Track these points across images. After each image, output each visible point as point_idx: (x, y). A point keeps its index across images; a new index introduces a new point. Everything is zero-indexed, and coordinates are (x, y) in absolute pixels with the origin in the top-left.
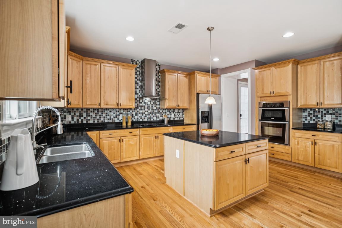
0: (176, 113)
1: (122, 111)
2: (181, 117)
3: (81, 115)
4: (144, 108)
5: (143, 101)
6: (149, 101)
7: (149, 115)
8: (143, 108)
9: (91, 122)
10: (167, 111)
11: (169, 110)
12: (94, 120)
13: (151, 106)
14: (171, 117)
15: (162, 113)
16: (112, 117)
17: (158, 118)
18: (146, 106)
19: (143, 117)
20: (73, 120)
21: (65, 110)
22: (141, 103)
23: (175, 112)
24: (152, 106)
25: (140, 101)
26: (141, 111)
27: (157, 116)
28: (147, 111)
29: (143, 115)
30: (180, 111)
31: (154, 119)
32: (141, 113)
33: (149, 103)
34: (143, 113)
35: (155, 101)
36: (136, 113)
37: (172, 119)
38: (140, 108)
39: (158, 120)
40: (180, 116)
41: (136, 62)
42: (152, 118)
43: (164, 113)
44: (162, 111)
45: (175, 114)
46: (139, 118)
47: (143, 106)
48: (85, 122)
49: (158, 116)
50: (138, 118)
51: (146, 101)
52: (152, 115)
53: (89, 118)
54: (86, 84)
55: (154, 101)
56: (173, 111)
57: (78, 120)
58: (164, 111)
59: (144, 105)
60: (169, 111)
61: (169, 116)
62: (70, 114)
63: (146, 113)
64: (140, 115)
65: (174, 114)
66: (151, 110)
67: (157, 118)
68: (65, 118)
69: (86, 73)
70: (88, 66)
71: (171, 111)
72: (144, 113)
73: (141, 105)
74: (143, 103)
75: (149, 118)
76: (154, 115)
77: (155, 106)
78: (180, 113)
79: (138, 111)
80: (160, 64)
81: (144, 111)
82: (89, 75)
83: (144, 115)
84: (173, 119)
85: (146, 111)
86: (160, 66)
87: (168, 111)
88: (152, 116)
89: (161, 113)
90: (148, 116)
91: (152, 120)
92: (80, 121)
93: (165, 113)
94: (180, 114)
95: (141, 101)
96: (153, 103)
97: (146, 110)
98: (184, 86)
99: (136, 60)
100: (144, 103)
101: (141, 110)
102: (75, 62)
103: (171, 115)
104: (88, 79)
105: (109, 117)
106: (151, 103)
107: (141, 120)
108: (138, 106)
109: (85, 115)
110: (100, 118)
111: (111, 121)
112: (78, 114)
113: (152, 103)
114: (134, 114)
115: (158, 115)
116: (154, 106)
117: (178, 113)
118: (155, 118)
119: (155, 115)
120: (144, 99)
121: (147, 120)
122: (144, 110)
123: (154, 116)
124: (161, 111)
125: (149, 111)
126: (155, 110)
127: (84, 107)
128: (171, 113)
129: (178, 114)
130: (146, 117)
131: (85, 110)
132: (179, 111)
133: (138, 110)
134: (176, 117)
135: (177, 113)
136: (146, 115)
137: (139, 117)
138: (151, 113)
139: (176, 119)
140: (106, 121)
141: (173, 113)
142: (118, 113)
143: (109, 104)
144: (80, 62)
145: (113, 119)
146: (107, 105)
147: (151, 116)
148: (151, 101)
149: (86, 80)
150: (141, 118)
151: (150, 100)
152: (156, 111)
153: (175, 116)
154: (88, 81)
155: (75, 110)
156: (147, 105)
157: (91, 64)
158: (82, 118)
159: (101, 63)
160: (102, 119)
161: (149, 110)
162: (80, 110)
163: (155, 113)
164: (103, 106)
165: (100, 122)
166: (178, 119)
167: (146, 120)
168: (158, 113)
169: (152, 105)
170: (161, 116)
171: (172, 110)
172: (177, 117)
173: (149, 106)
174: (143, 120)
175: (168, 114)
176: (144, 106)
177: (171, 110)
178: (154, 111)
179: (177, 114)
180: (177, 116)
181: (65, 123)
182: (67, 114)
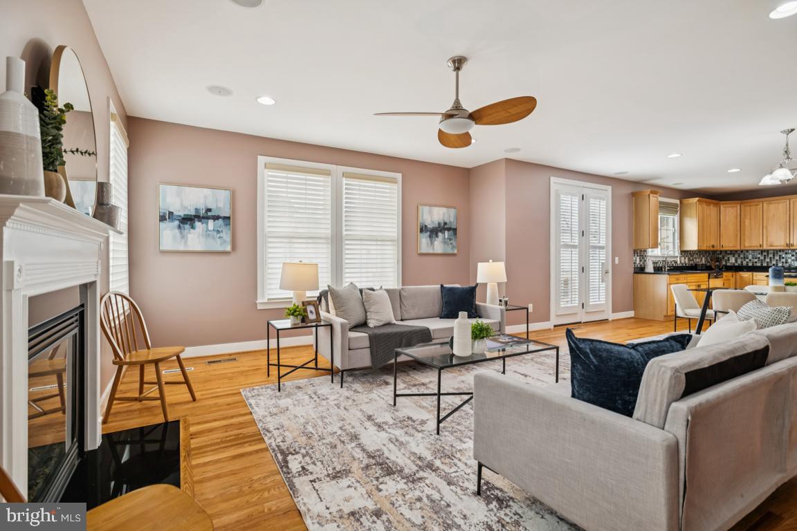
3: (746, 257)
12: (762, 262)
20: (736, 262)
21: (728, 252)
48: (750, 264)
53: (756, 260)
54: (745, 226)
57: (742, 262)
62: (734, 256)
68: (729, 260)
69: (745, 216)
70: (748, 208)
82: (748, 217)
92: (744, 263)
102: (731, 208)
104: (747, 221)
109: (750, 257)
110: (771, 260)
112: (742, 256)
127: (743, 248)
131: (751, 252)
143: (774, 245)
144: (737, 207)
149: (744, 222)
154: (746, 224)
155: (739, 252)
157: (751, 206)
158: (747, 260)
159: (763, 202)
162: (745, 252)
164: (766, 247)
181: (728, 264)
182: (731, 257)
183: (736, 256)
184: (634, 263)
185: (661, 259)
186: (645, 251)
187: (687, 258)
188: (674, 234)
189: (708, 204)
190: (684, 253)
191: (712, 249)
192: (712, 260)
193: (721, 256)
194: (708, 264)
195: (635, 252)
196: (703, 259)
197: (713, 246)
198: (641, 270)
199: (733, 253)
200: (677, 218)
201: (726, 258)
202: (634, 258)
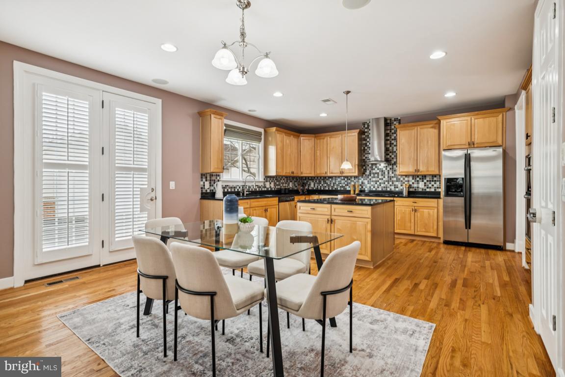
0: (427, 181)
1: (353, 179)
2: (438, 188)
3: (320, 183)
4: (378, 175)
5: (376, 167)
6: (384, 167)
7: (384, 183)
8: (376, 175)
9: (327, 189)
10: (411, 178)
11: (414, 177)
12: (329, 187)
13: (386, 173)
14: (418, 187)
15: (404, 181)
16: (344, 185)
17: (397, 187)
18: (380, 173)
19: (376, 186)
20: (314, 186)
21: (310, 178)
22: (374, 169)
23: (425, 179)
24: (388, 173)
25: (372, 167)
26: (374, 179)
27: (395, 185)
28: (382, 179)
29: (376, 183)
30: (435, 179)
31: (391, 189)
32: (374, 181)
33: (384, 169)
34: (376, 181)
35: (393, 167)
36: (368, 181)
37: (420, 190)
38: (372, 175)
39: (397, 189)
40: (435, 186)
41: (368, 124)
42: (389, 187)
43: (406, 181)
44: (404, 179)
45: (425, 183)
46: (372, 187)
47: (376, 173)
48: (322, 189)
49: (397, 185)
50: (370, 187)
51: (380, 167)
52: (388, 183)
53: (325, 185)
54: (317, 156)
55: (391, 167)
56: (423, 179)
57: (318, 187)
58: (406, 179)
59: (378, 171)
60: (416, 179)
61: (415, 185)
63: (380, 181)
64: (372, 183)
65: (423, 183)
66: (386, 177)
67: (395, 187)
68: (310, 185)
69: (317, 148)
70: (319, 141)
71: (418, 179)
72: (378, 181)
73: (374, 171)
74: (376, 169)
75: (384, 187)
76: (391, 183)
77: (393, 173)
78: (435, 181)
79: (370, 179)
80: (399, 118)
81: (377, 179)
82: (320, 149)
83: (378, 183)
84: (423, 190)
85: (380, 179)
86: (400, 120)
87: (413, 179)
88: (389, 185)
89: (402, 181)
90: (382, 185)
91: (388, 189)
92: (319, 187)
93: (409, 181)
94: (435, 183)
95: (374, 167)
96: (390, 169)
97: (380, 177)
98: (429, 142)
99: (368, 122)
100: (378, 169)
101: (374, 177)
103: (418, 183)
104: (318, 152)
105: (341, 185)
106: (386, 169)
107: (374, 189)
108: (370, 173)
109: (322, 183)
110: (334, 185)
111: (342, 189)
112: (318, 181)
113: (388, 169)
114: (366, 182)
115: (397, 183)
116: (391, 173)
117: (433, 181)
118: (393, 188)
119: (393, 183)
120: (378, 165)
121: (382, 189)
122: (378, 177)
123: (391, 185)
124: (402, 179)
125: (384, 179)
126: (393, 177)
127: (318, 175)
128: (418, 181)
129: (433, 183)
130: (380, 185)
131: (322, 178)
132: (433, 179)
133: (370, 177)
134: (428, 188)
135: (430, 181)
136: (380, 183)
137: (372, 185)
138: (386, 181)
139: (428, 190)
140: (339, 189)
141: (423, 181)
142: (349, 181)
143: (334, 172)
144: (312, 139)
145: (344, 187)
146: (332, 173)
147: (386, 185)
148: (386, 167)
150: (374, 187)
151: (385, 165)
152: (395, 179)
153: (425, 186)
154: (318, 154)
155: (316, 178)
156: (382, 171)
157: (320, 139)
158: (321, 185)
159: (327, 136)
160: (336, 187)
161: (384, 177)
162: (319, 178)
163: (393, 181)
164: (329, 175)
165: (334, 189)
166: (433, 190)
167: (380, 189)
168: (397, 181)
169: (388, 171)
170: (402, 186)
171: (421, 177)
172: (430, 188)
173: (384, 173)
174: (376, 189)
175: (413, 183)
176: (378, 173)
177: (418, 177)
178: (391, 179)
179: (430, 183)
180: (430, 186)
181: (310, 188)
182: (311, 181)
183: (315, 181)
184: (202, 188)
185: (240, 184)
186: (219, 176)
187: (272, 183)
188: (259, 160)
189: (288, 135)
190: (267, 178)
191: (292, 175)
192: (299, 185)
193: (305, 182)
194: (296, 189)
195: (203, 176)
196: (291, 183)
197: (293, 173)
198: (209, 196)
199: (312, 178)
200: (261, 145)
201: (309, 183)
202: (202, 183)
